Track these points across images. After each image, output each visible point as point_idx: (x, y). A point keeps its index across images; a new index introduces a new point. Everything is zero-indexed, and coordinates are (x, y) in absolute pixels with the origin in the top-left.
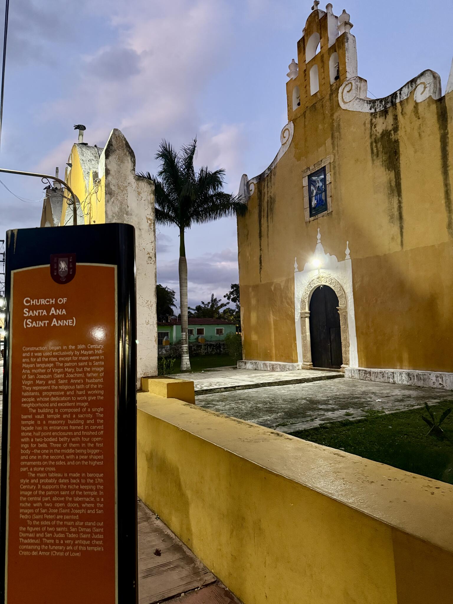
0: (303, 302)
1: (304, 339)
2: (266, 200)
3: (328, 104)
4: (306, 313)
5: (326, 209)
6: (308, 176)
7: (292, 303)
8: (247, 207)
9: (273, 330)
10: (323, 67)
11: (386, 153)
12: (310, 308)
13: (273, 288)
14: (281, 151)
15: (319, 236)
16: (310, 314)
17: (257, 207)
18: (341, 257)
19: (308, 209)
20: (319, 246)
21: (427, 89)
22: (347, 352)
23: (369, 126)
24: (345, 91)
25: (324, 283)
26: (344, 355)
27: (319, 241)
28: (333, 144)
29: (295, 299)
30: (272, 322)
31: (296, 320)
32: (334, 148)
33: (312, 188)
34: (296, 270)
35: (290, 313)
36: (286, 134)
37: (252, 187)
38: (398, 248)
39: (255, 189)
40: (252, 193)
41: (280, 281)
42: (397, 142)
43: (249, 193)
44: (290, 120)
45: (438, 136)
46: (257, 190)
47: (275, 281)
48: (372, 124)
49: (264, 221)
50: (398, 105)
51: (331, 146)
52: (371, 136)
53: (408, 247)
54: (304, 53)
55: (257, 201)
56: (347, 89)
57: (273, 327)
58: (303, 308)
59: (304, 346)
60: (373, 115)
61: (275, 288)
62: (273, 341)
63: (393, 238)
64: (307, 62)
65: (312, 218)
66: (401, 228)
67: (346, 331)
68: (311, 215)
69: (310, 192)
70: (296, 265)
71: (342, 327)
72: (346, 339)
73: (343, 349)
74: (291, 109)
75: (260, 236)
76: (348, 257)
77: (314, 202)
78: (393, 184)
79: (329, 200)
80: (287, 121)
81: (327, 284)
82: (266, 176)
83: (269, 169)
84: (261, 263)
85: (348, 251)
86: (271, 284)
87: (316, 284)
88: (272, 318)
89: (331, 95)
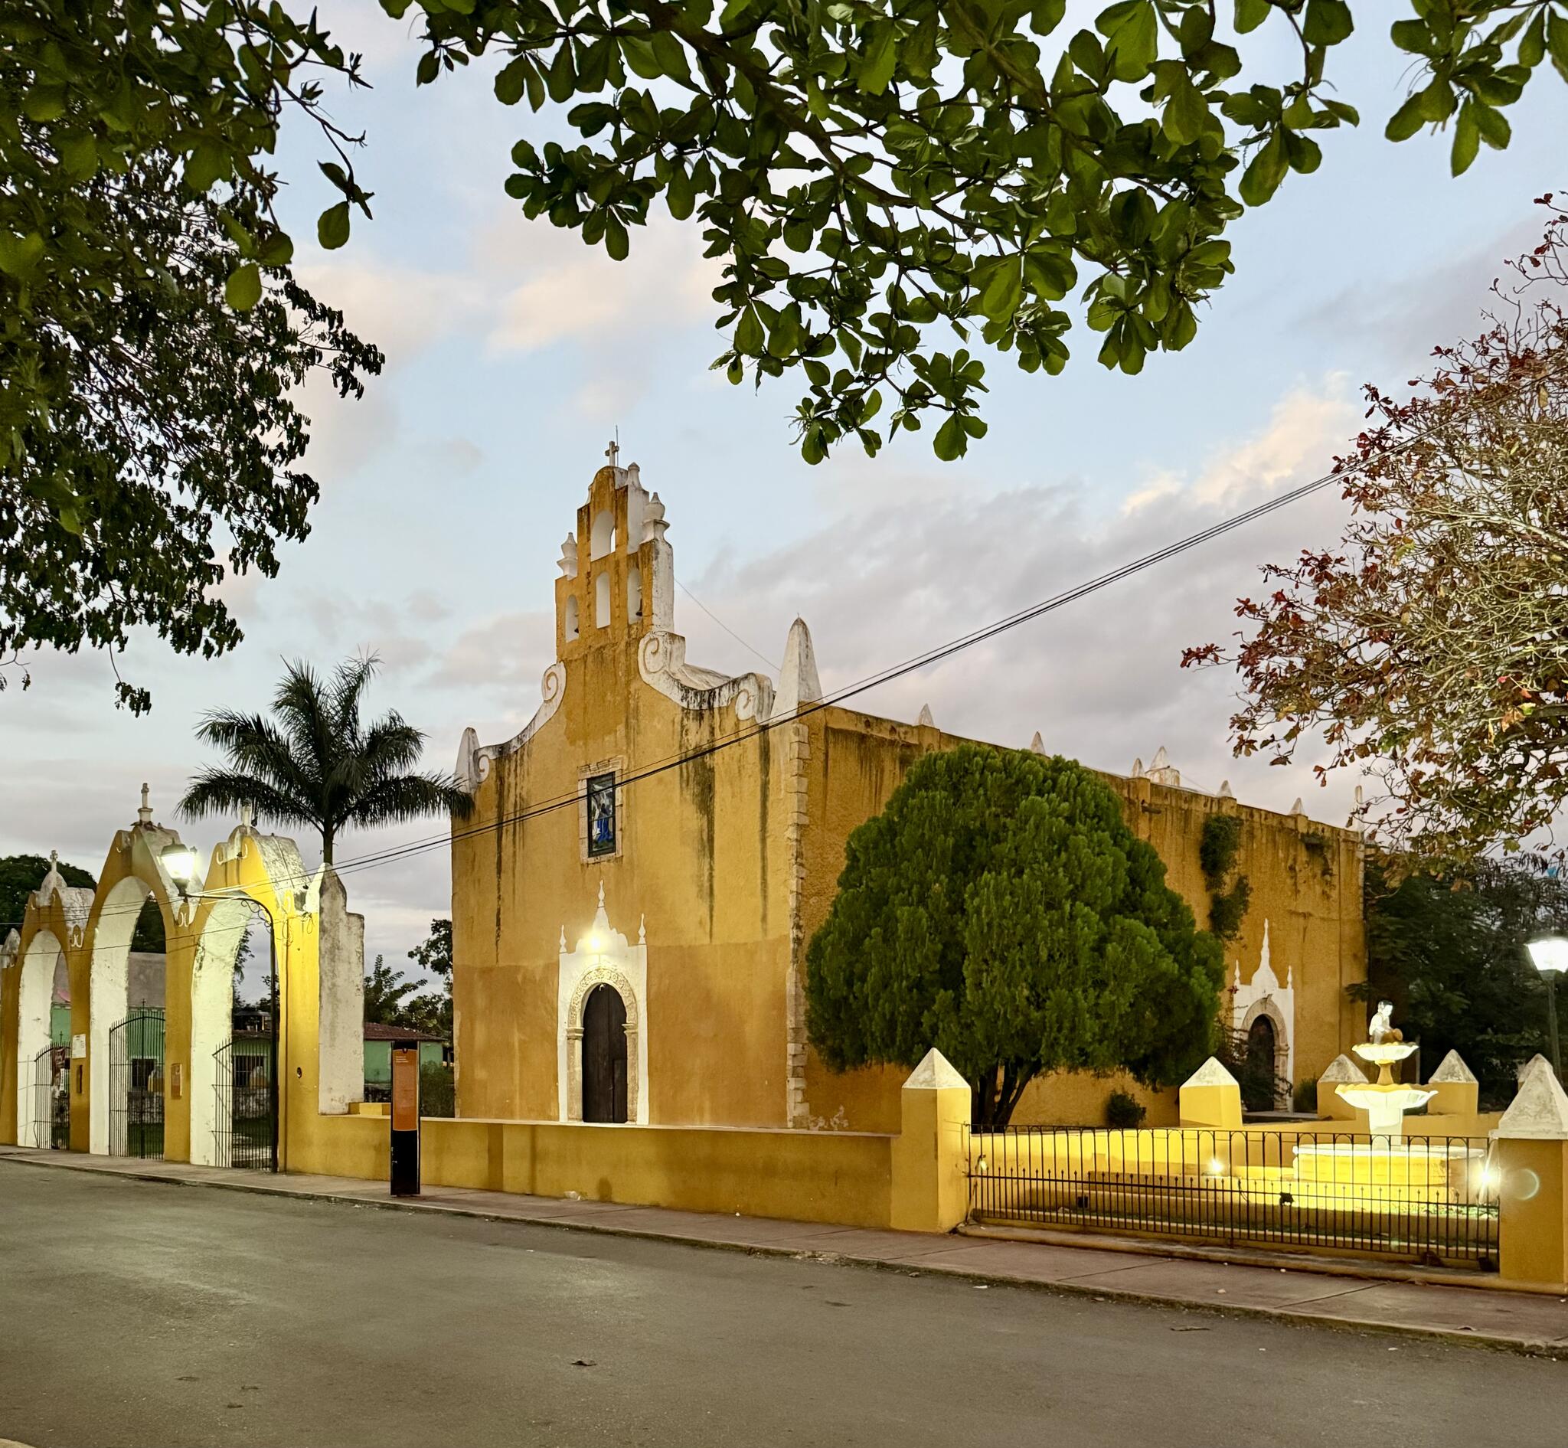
0: (572, 1009)
1: (570, 1077)
2: (512, 799)
3: (623, 659)
4: (576, 1031)
5: (613, 850)
6: (588, 780)
7: (555, 1011)
8: (473, 805)
9: (517, 1062)
10: (618, 583)
11: (698, 784)
12: (585, 1023)
13: (520, 978)
14: (542, 714)
15: (601, 895)
16: (584, 1032)
17: (495, 809)
18: (633, 940)
19: (586, 841)
20: (601, 912)
21: (751, 704)
22: (635, 1099)
23: (678, 727)
24: (648, 652)
25: (606, 979)
26: (629, 1106)
27: (601, 904)
28: (627, 736)
29: (560, 1004)
30: (516, 1044)
31: (559, 1044)
32: (628, 744)
33: (593, 803)
34: (563, 949)
35: (549, 1028)
36: (552, 682)
37: (484, 764)
38: (707, 941)
39: (491, 770)
40: (484, 776)
41: (534, 965)
42: (712, 770)
43: (479, 776)
44: (561, 659)
45: (759, 783)
46: (494, 775)
47: (525, 964)
48: (682, 727)
49: (507, 840)
50: (716, 711)
51: (624, 741)
52: (681, 747)
53: (716, 942)
54: (589, 539)
55: (493, 797)
56: (652, 647)
57: (517, 1054)
58: (572, 1022)
59: (570, 1090)
60: (686, 711)
61: (524, 978)
62: (517, 1082)
63: (700, 923)
64: (593, 558)
65: (592, 860)
66: (711, 909)
67: (635, 1066)
68: (591, 854)
69: (590, 813)
70: (563, 941)
71: (629, 1058)
72: (634, 1079)
73: (629, 1096)
74: (563, 635)
75: (499, 872)
76: (642, 940)
77: (596, 831)
78: (705, 837)
79: (618, 834)
80: (554, 659)
81: (610, 983)
82: (512, 751)
83: (519, 739)
84: (498, 924)
85: (642, 931)
86: (517, 969)
87: (593, 981)
88: (516, 1038)
89: (628, 644)
